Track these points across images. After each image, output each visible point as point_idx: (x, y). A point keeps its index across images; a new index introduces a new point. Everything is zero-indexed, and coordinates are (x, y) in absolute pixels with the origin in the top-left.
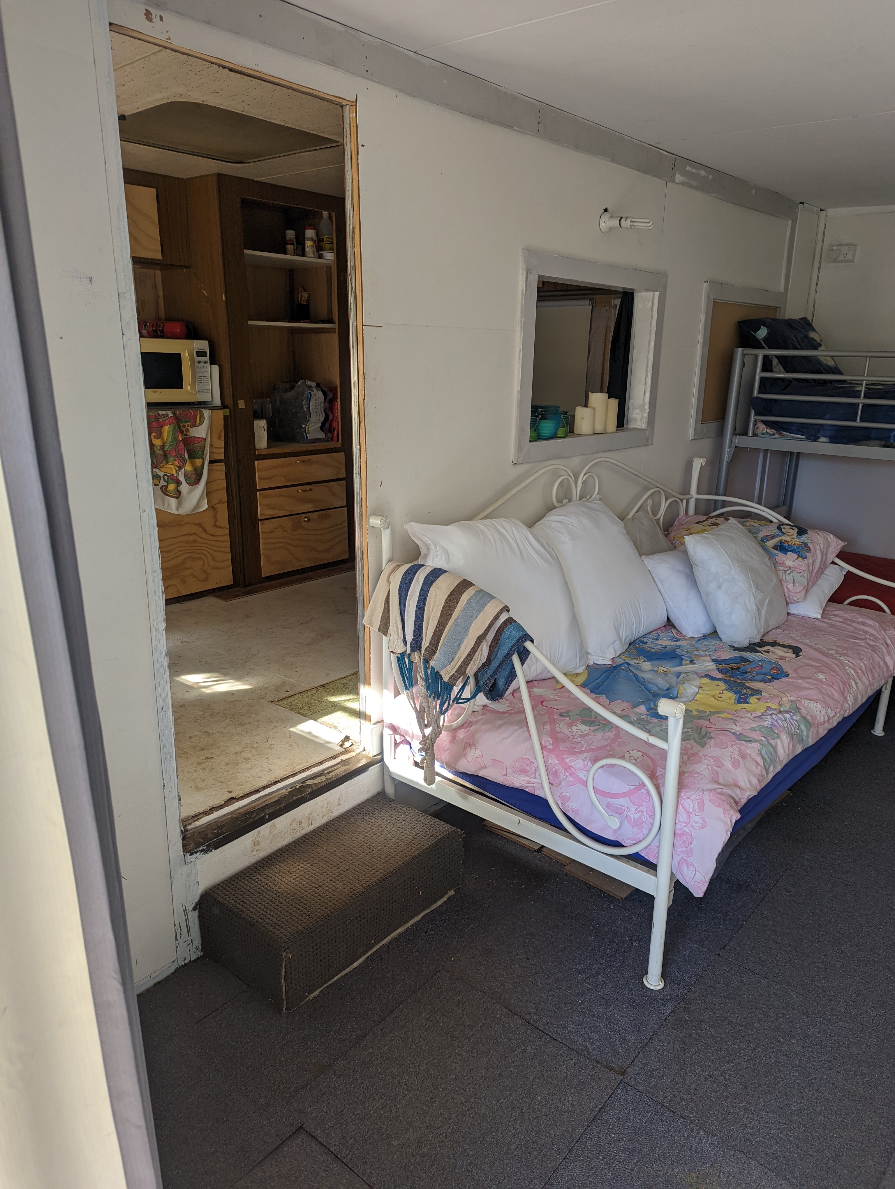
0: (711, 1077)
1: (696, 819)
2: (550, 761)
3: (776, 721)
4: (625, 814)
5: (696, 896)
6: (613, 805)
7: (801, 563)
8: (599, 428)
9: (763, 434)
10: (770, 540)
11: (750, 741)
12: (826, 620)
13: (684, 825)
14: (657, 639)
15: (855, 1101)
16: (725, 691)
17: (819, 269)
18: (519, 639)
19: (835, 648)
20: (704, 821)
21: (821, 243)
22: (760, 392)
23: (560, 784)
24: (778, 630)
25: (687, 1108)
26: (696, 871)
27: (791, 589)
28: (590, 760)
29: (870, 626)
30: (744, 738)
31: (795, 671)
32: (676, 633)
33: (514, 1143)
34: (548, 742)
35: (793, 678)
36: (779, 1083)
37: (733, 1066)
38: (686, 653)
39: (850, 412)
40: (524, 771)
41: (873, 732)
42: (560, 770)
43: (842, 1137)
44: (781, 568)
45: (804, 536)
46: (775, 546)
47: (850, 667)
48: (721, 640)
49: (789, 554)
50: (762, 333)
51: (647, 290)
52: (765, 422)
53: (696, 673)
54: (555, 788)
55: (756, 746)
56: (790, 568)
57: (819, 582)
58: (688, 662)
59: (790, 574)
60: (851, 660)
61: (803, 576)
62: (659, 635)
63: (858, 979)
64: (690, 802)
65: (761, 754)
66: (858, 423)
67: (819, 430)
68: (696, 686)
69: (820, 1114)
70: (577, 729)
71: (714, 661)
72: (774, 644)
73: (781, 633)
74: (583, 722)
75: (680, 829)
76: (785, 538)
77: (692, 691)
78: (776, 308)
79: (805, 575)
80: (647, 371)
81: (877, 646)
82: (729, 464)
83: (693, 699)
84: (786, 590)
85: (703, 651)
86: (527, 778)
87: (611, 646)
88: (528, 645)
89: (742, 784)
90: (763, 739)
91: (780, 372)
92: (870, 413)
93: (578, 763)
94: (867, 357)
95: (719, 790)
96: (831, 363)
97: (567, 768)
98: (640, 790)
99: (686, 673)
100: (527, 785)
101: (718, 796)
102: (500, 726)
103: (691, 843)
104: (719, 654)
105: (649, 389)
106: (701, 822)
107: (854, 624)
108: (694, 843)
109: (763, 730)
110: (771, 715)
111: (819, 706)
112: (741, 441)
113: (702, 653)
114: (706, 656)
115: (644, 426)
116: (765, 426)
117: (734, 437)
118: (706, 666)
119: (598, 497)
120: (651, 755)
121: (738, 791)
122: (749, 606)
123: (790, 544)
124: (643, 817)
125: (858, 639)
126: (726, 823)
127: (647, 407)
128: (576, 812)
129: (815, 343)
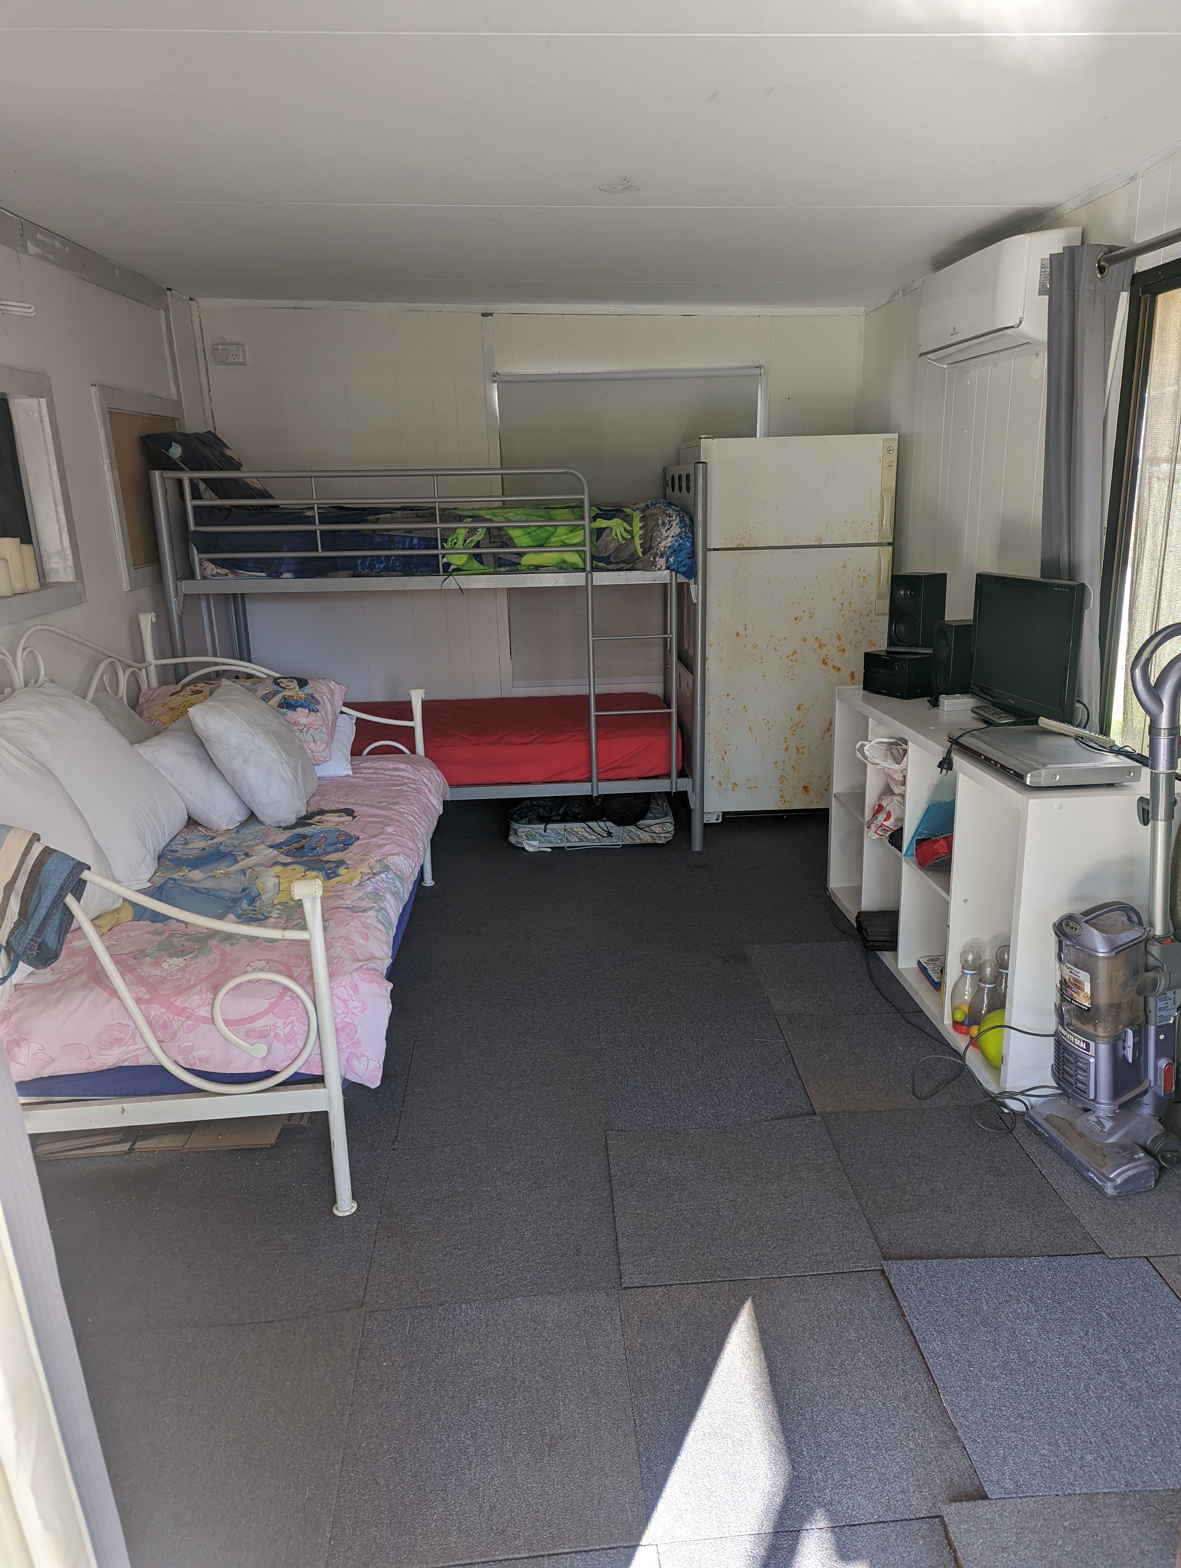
0: (446, 1255)
1: (355, 1004)
2: (153, 1014)
3: (377, 883)
4: (272, 1033)
5: (373, 1087)
6: (253, 1030)
7: (315, 718)
8: (18, 586)
9: (213, 576)
10: (272, 698)
11: (365, 910)
12: (358, 775)
13: (343, 1016)
14: (186, 844)
15: (570, 1201)
16: (307, 873)
17: (207, 371)
18: (71, 872)
19: (384, 799)
20: (363, 1003)
21: (201, 340)
22: (196, 525)
23: (175, 1035)
24: (316, 798)
25: (440, 1295)
26: (368, 1059)
27: (314, 749)
28: (208, 991)
29: (402, 770)
30: (358, 910)
31: (362, 831)
32: (206, 831)
33: (287, 1440)
34: (143, 992)
35: (363, 839)
36: (505, 1224)
37: (459, 1235)
38: (233, 848)
39: (308, 541)
40: (117, 1041)
41: (424, 885)
42: (171, 1018)
43: (574, 1234)
44: (295, 728)
45: (307, 687)
46: (279, 704)
47: (408, 814)
48: (262, 823)
49: (299, 709)
50: (176, 451)
51: (31, 396)
52: (214, 561)
53: (261, 865)
54: (169, 1044)
55: (371, 913)
56: (305, 726)
57: (335, 736)
58: (243, 857)
59: (307, 732)
60: (404, 807)
61: (322, 732)
62: (186, 839)
63: (522, 1104)
64: (342, 989)
65: (379, 920)
66: (320, 553)
67: (280, 565)
68: (272, 877)
69: (550, 1228)
70: (169, 965)
71: (271, 847)
72: (322, 812)
73: (321, 800)
74: (172, 956)
75: (341, 1022)
76: (287, 693)
77: (273, 883)
78: (173, 420)
79: (324, 730)
80: (56, 504)
81: (419, 788)
82: (180, 617)
83: (279, 891)
84: (309, 751)
85: (251, 840)
86: (123, 1049)
87: (142, 864)
88: (86, 875)
89: (377, 954)
90: (374, 904)
91: (211, 499)
92: (332, 540)
93: (195, 1001)
94: (311, 477)
95: (365, 967)
96: (258, 485)
97: (181, 1012)
98: (283, 999)
99: (251, 868)
100: (125, 1057)
101: (367, 972)
102: (59, 1000)
103: (356, 1032)
104: (272, 838)
105: (66, 528)
106: (360, 1005)
107: (387, 772)
108: (359, 1030)
109: (369, 896)
110: (369, 879)
111: (402, 859)
112: (186, 586)
113: (252, 843)
114: (258, 844)
115: (71, 578)
116: (213, 566)
117: (179, 583)
118: (266, 855)
119: (46, 679)
120: (276, 958)
121: (379, 962)
122: (285, 776)
123: (296, 698)
124: (295, 1028)
125: (400, 785)
126: (385, 997)
127: (69, 552)
128: (206, 1060)
129: (234, 462)
